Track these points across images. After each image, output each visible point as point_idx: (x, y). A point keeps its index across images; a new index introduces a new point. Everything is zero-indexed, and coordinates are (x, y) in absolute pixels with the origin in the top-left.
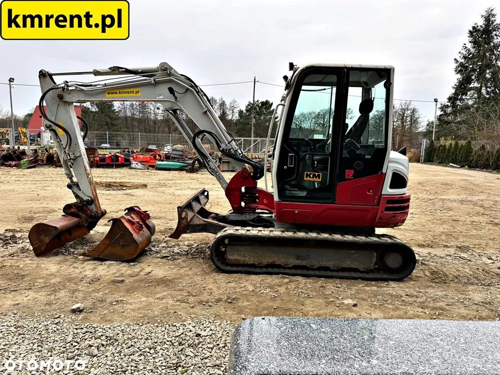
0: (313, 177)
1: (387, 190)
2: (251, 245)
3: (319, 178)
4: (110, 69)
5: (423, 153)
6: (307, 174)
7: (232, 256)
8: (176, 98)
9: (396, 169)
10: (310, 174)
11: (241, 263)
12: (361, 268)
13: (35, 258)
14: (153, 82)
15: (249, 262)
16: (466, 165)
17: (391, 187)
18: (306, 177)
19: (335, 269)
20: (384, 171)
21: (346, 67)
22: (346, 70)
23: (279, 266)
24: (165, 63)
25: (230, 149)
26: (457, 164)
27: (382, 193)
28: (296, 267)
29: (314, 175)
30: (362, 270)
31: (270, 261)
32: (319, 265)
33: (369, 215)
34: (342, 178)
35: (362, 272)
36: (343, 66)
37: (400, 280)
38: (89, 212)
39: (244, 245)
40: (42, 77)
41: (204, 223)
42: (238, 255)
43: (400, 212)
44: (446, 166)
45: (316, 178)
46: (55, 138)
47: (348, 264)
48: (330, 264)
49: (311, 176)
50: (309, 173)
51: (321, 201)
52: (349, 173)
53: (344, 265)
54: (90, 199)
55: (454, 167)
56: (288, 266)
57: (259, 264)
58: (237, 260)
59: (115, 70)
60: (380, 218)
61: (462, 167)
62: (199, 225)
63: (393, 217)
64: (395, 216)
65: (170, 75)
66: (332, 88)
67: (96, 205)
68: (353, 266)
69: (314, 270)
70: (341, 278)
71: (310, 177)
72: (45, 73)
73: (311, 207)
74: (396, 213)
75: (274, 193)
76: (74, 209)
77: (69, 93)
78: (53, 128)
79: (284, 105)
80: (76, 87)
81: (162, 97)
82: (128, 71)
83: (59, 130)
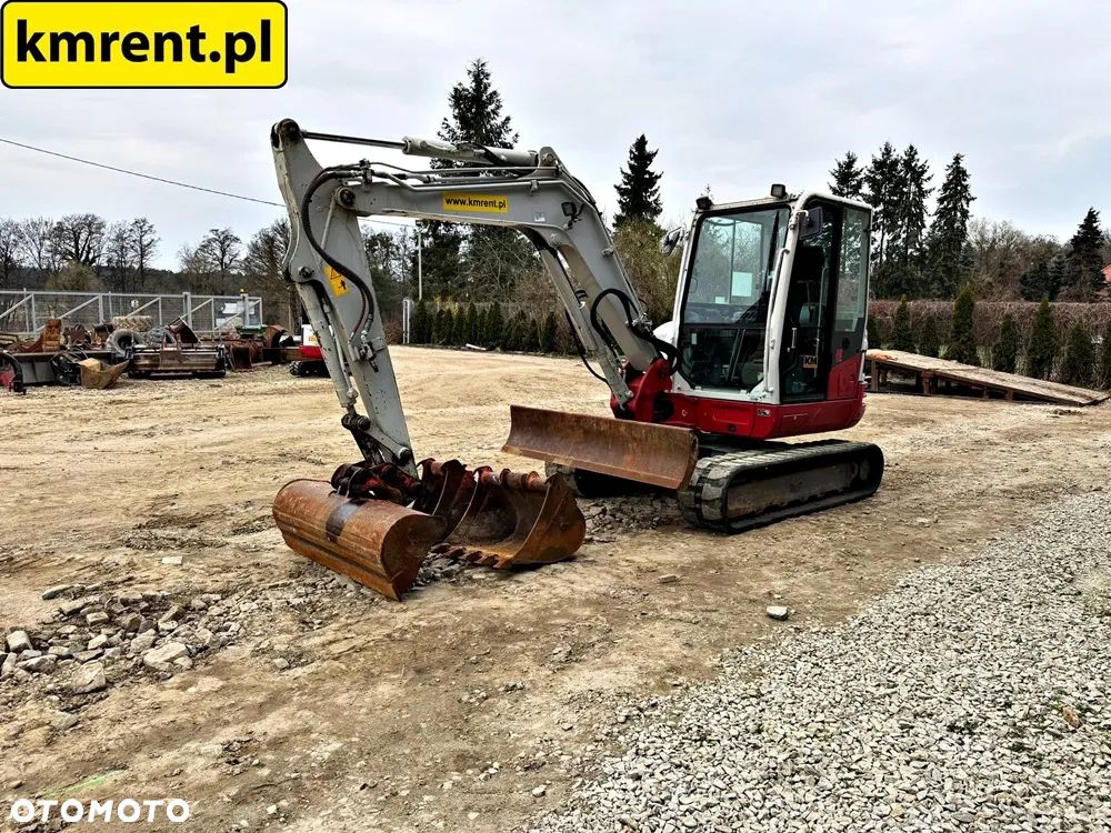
0: (811, 363)
3: (816, 363)
5: (407, 326)
6: (805, 358)
8: (572, 223)
10: (809, 359)
11: (741, 514)
12: (839, 488)
14: (536, 187)
15: (749, 511)
16: (498, 346)
18: (805, 363)
19: (822, 496)
24: (549, 149)
26: (478, 345)
28: (790, 505)
29: (812, 360)
30: (840, 491)
31: (769, 502)
32: (809, 495)
35: (842, 493)
38: (407, 481)
42: (740, 501)
44: (459, 349)
45: (813, 364)
46: (318, 304)
47: (831, 485)
48: (816, 490)
49: (809, 361)
50: (808, 357)
52: (839, 354)
53: (826, 489)
54: (405, 450)
55: (474, 350)
57: (758, 510)
59: (467, 150)
61: (491, 349)
65: (558, 174)
68: (833, 488)
69: (807, 502)
70: (835, 506)
71: (808, 363)
73: (807, 408)
75: (772, 392)
76: (375, 479)
77: (367, 192)
78: (318, 277)
79: (787, 252)
80: (393, 180)
81: (543, 219)
82: (489, 157)
83: (334, 283)
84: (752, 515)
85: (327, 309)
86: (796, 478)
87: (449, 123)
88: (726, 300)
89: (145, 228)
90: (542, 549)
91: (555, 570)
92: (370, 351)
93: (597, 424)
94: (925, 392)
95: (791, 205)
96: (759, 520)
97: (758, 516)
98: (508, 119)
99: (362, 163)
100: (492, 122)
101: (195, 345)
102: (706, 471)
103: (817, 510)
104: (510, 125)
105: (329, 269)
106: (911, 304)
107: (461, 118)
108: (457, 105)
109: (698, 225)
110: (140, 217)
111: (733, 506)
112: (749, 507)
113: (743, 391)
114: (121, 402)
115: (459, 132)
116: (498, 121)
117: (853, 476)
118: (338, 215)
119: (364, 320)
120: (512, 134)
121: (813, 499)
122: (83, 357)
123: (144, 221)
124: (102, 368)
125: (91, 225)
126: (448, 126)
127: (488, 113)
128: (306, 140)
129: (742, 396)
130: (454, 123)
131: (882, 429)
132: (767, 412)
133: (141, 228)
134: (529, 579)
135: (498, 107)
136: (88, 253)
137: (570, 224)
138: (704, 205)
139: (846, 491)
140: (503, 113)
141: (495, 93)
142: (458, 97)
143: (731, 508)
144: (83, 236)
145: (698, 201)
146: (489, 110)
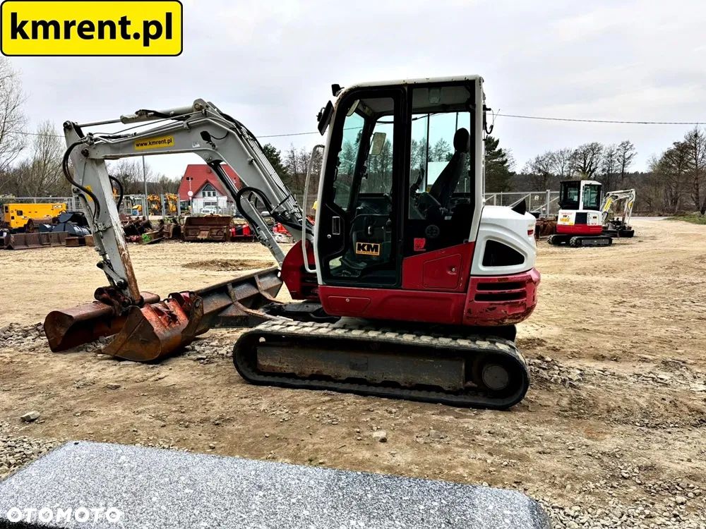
0: (368, 250)
1: (479, 268)
2: (289, 346)
3: (376, 251)
4: (137, 113)
6: (359, 245)
7: (265, 362)
8: (214, 146)
9: (493, 235)
10: (364, 245)
11: (278, 370)
12: (445, 386)
13: (52, 355)
14: (186, 126)
15: (287, 371)
17: (485, 263)
18: (359, 249)
19: (407, 385)
20: (472, 239)
21: (406, 85)
22: (406, 89)
23: (328, 378)
24: (201, 100)
25: (284, 212)
27: (472, 273)
28: (351, 380)
29: (369, 247)
30: (447, 389)
31: (316, 370)
32: (383, 379)
33: (453, 306)
34: (409, 250)
35: (448, 392)
36: (402, 83)
37: (505, 409)
38: (122, 298)
39: (278, 346)
40: (67, 130)
41: (246, 314)
42: (273, 360)
43: (503, 302)
45: (372, 251)
47: (426, 379)
48: (400, 378)
49: (366, 248)
50: (362, 244)
51: (381, 285)
52: (419, 243)
53: (420, 381)
54: (123, 281)
56: (340, 378)
57: (301, 373)
58: (271, 366)
59: (144, 115)
60: (469, 311)
62: (236, 317)
63: (491, 309)
64: (494, 309)
65: (206, 115)
66: (429, 116)
67: (131, 289)
68: (433, 382)
69: (377, 385)
71: (364, 250)
72: (70, 125)
73: (369, 293)
74: (495, 304)
75: (317, 273)
77: (94, 149)
80: (103, 140)
81: (198, 145)
82: (158, 115)
85: (88, 207)
86: (360, 358)
97: (299, 379)
110: (625, 140)
121: (390, 384)
123: (628, 143)
125: (594, 149)
136: (590, 166)
143: (261, 362)
144: (589, 156)
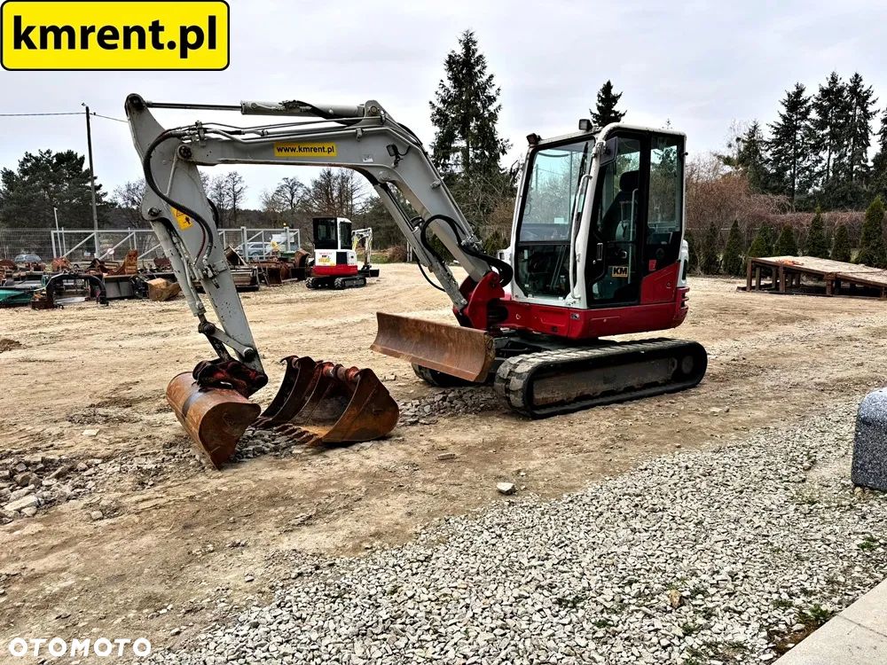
0: (620, 273)
1: (681, 281)
2: (557, 375)
3: (626, 273)
4: (283, 104)
6: (615, 269)
10: (618, 269)
11: (550, 401)
12: (659, 380)
15: (558, 399)
18: (614, 273)
19: (639, 386)
20: (679, 259)
24: (375, 102)
27: (677, 286)
28: (605, 394)
29: (622, 270)
30: (660, 382)
34: (645, 271)
35: (661, 385)
42: (546, 391)
45: (624, 273)
46: (168, 236)
47: (649, 378)
48: (634, 382)
49: (619, 271)
50: (617, 267)
51: (628, 303)
53: (646, 381)
54: (248, 350)
56: (597, 395)
57: (568, 399)
59: (292, 108)
60: (676, 316)
65: (382, 122)
68: (654, 380)
70: (650, 396)
71: (618, 273)
75: (580, 299)
76: (222, 373)
77: (203, 147)
78: (166, 216)
79: (591, 177)
80: (225, 135)
81: (371, 160)
82: (315, 111)
83: (179, 220)
84: (562, 403)
85: (175, 240)
86: (611, 371)
87: (444, 83)
88: (565, 220)
89: (237, 179)
90: (353, 430)
91: (362, 447)
92: (210, 272)
93: (428, 327)
94: (828, 294)
95: (595, 136)
96: (567, 407)
97: (569, 404)
98: (492, 76)
99: (197, 124)
100: (479, 80)
101: (237, 267)
102: (515, 366)
103: (631, 400)
104: (493, 82)
105: (174, 210)
106: (826, 215)
107: (455, 79)
108: (450, 69)
109: (531, 158)
111: (540, 396)
112: (559, 396)
113: (561, 298)
114: (169, 310)
115: (452, 91)
116: (484, 78)
117: (673, 370)
118: (180, 165)
119: (205, 248)
120: (495, 88)
121: (630, 389)
122: (152, 278)
123: (235, 174)
124: (168, 285)
126: (444, 86)
127: (476, 73)
128: (150, 110)
129: (559, 302)
130: (448, 84)
131: (759, 327)
132: (578, 315)
133: (233, 179)
134: (335, 455)
135: (484, 68)
137: (396, 163)
138: (533, 139)
139: (667, 383)
140: (488, 72)
141: (481, 56)
142: (452, 62)
143: (537, 397)
145: (528, 137)
146: (476, 70)
